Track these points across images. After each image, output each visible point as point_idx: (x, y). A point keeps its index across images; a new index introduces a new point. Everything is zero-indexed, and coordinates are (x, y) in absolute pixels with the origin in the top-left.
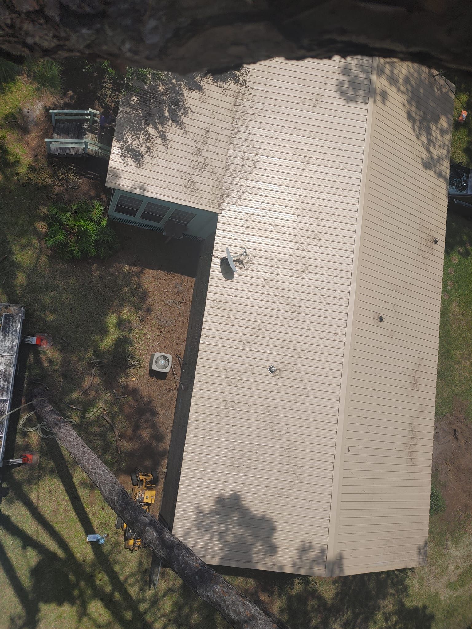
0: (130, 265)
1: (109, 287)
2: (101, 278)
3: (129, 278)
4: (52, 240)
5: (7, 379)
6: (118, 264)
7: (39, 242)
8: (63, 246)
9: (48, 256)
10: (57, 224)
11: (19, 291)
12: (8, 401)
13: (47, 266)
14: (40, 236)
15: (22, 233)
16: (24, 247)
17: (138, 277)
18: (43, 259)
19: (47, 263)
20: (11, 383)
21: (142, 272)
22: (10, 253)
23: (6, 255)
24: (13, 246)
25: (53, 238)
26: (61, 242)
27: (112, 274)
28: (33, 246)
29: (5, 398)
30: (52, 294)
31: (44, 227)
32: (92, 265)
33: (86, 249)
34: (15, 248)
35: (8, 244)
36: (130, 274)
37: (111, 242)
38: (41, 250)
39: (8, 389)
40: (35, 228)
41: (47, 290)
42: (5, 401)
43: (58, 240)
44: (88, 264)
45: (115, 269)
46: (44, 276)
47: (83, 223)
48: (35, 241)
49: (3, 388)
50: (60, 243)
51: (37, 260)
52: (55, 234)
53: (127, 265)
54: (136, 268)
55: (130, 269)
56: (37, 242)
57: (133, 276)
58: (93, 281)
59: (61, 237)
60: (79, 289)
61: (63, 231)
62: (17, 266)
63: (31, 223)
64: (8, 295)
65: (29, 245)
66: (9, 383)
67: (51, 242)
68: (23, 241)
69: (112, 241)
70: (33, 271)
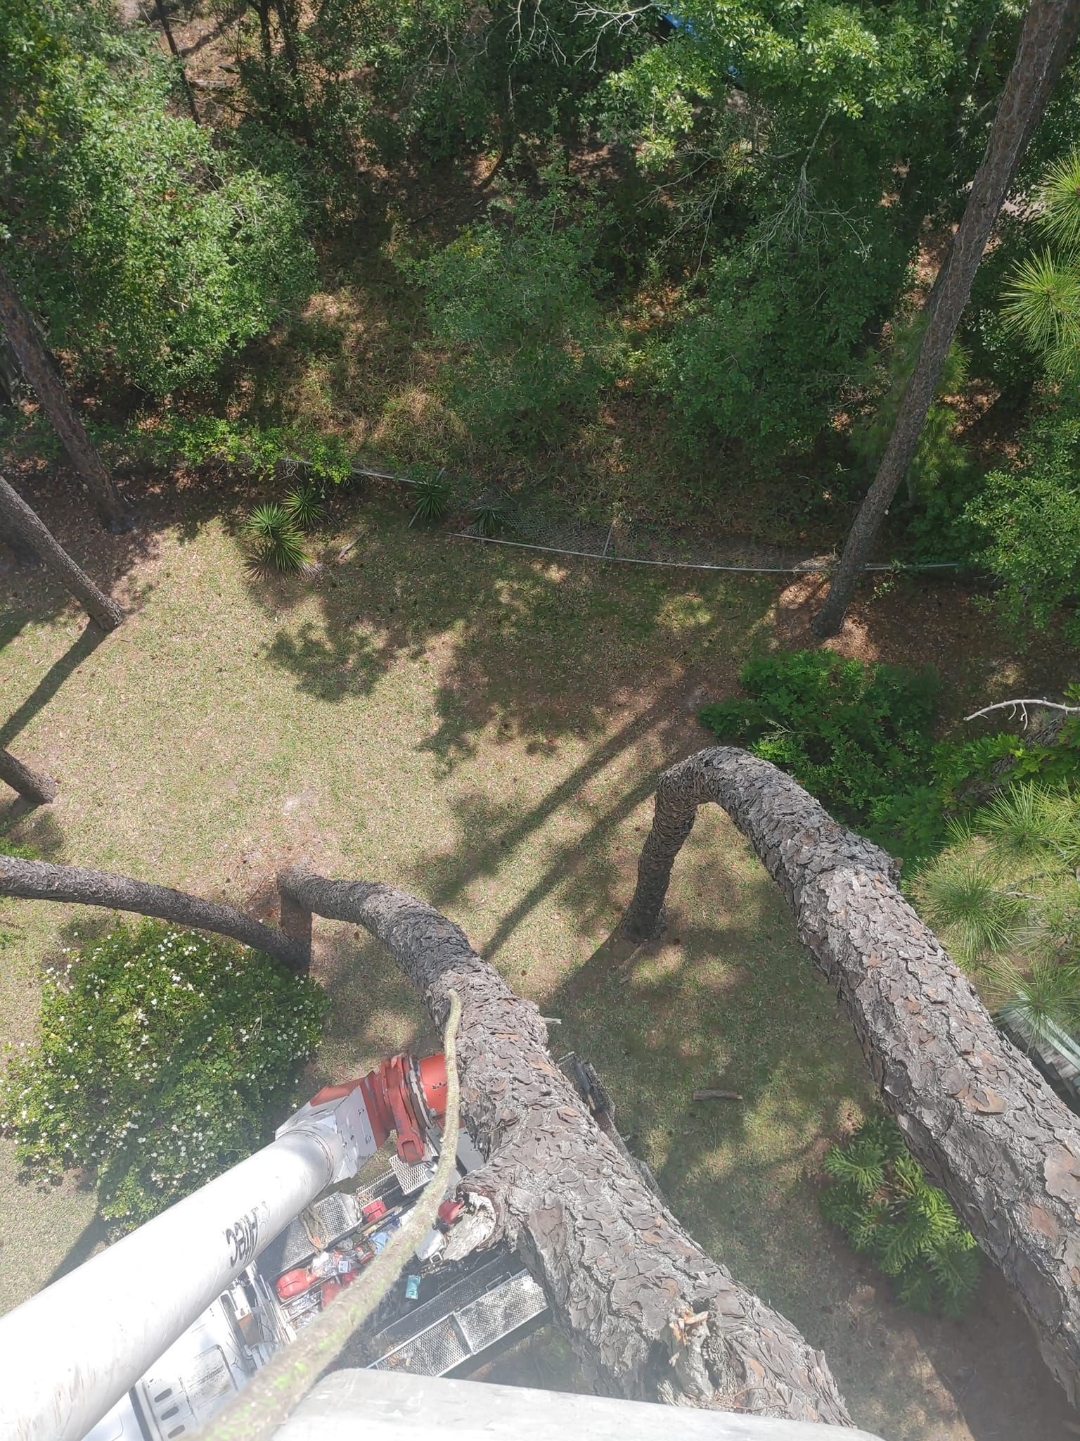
0: (940, 1373)
1: (849, 1362)
2: (852, 1327)
3: (909, 1396)
4: (845, 1162)
5: (511, 1315)
6: (915, 1343)
7: (816, 1137)
8: (854, 1196)
9: (804, 1173)
10: (882, 1145)
11: (693, 1175)
12: (468, 1356)
13: (783, 1190)
14: (830, 1129)
15: (807, 1092)
16: (781, 1117)
17: (931, 1420)
18: (792, 1172)
19: (790, 1185)
20: (507, 1332)
21: (948, 1418)
22: (752, 1101)
23: (741, 1097)
24: (768, 1095)
25: (850, 1161)
26: (857, 1183)
27: (883, 1344)
28: (800, 1131)
29: (470, 1344)
30: (737, 1246)
31: (854, 1121)
32: (864, 1283)
33: (888, 1249)
34: (767, 1105)
35: (764, 1083)
36: (919, 1393)
37: (952, 1293)
38: (805, 1151)
39: (492, 1335)
40: (836, 1106)
41: (736, 1228)
42: (464, 1346)
43: (853, 1175)
44: (860, 1271)
45: (900, 1343)
46: (759, 1200)
47: (932, 1200)
48: (812, 1128)
49: (487, 1322)
50: (853, 1185)
51: (779, 1161)
52: (862, 1160)
53: (934, 1366)
54: (944, 1395)
55: (929, 1380)
56: (814, 1131)
57: (922, 1403)
58: (831, 1312)
59: (867, 1178)
60: (791, 1296)
61: (881, 1171)
62: (739, 1135)
63: (839, 1092)
64: (669, 1161)
65: (798, 1124)
66: (506, 1327)
67: (838, 1164)
68: (794, 1106)
69: (955, 1293)
70: (753, 1169)
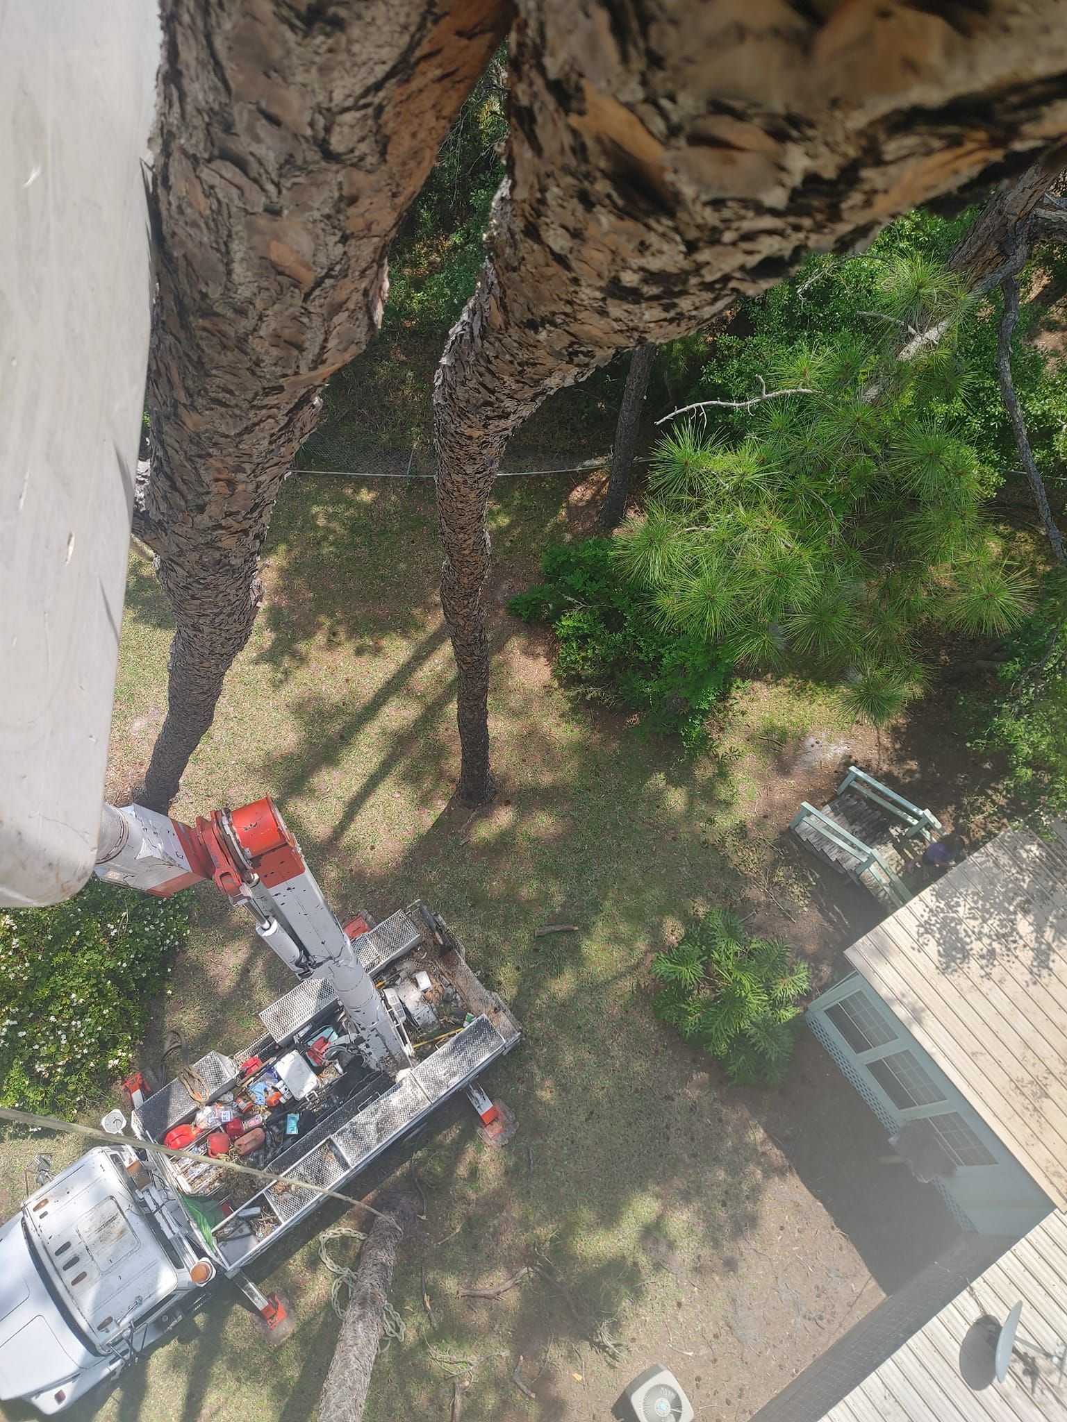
0: (771, 1136)
1: (693, 1139)
2: (693, 1109)
3: (747, 1160)
4: (669, 965)
5: (383, 1129)
6: (747, 1114)
7: (646, 953)
8: (678, 991)
9: (638, 985)
10: (700, 947)
11: (541, 1001)
12: (348, 1171)
13: (621, 1002)
14: (657, 944)
15: (634, 916)
16: (615, 939)
17: (767, 1176)
18: (628, 984)
19: (627, 996)
20: (381, 1144)
21: (781, 1172)
22: (587, 930)
23: (576, 928)
24: (600, 924)
25: (674, 964)
26: (681, 979)
27: (720, 1120)
28: (631, 950)
29: (348, 1160)
30: (587, 1055)
31: (677, 935)
32: (699, 1070)
33: (713, 1030)
34: (601, 930)
35: (596, 914)
36: (757, 1156)
37: (770, 1059)
38: (637, 967)
39: (368, 1148)
40: (660, 925)
41: (584, 1041)
42: (345, 1165)
43: (677, 974)
44: (694, 1061)
45: (735, 1116)
46: (601, 1014)
47: (747, 984)
48: (641, 945)
49: (362, 1138)
50: (678, 981)
51: (615, 978)
52: (683, 960)
53: (766, 1131)
54: (775, 1154)
55: (763, 1143)
56: (643, 948)
57: (759, 1163)
58: (673, 1100)
59: (689, 974)
60: (636, 1091)
61: (701, 966)
62: (576, 957)
63: (662, 912)
64: (519, 992)
65: (628, 943)
66: (379, 1140)
67: (664, 967)
68: (624, 929)
69: (773, 1059)
70: (593, 988)
